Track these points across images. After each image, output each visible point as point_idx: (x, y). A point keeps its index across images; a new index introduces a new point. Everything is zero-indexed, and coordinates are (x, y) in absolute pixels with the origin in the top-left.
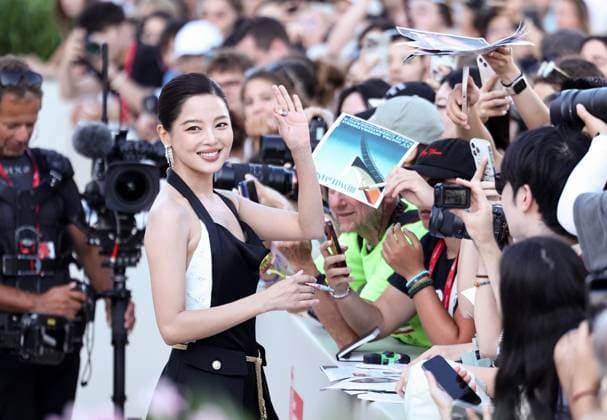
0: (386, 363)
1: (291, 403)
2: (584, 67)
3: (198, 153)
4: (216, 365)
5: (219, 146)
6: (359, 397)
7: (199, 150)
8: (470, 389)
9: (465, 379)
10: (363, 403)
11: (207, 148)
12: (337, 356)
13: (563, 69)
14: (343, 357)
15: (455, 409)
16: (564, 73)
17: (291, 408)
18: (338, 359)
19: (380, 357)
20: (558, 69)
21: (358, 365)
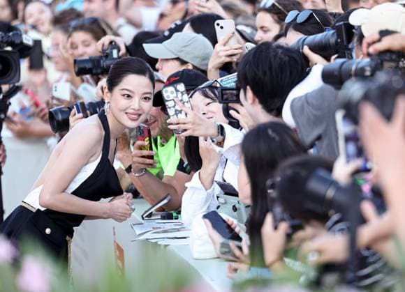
0: (177, 218)
1: (116, 252)
2: (294, 5)
3: (126, 113)
4: (48, 231)
5: (140, 112)
6: (159, 243)
7: (127, 111)
8: (236, 233)
9: (232, 227)
10: (162, 247)
11: (132, 111)
12: (142, 216)
13: (279, 4)
14: (146, 217)
15: (223, 245)
16: (280, 7)
17: (116, 255)
18: (143, 219)
19: (172, 215)
20: (276, 4)
21: (157, 221)
